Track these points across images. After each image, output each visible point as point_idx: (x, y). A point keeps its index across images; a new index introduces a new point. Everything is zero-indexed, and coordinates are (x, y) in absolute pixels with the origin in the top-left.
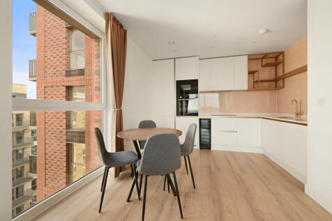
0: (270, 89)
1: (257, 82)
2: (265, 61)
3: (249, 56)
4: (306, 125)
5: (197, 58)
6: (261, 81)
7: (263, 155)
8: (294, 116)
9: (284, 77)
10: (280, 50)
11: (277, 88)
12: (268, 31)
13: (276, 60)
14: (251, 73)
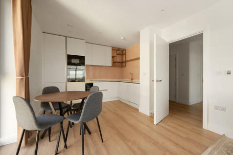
0: (119, 67)
1: (115, 62)
2: (118, 52)
3: (112, 47)
4: (139, 83)
5: (85, 41)
6: (117, 62)
7: (119, 101)
8: (130, 80)
9: (125, 62)
10: (124, 48)
11: (122, 66)
12: (124, 39)
13: (122, 53)
14: (113, 57)
